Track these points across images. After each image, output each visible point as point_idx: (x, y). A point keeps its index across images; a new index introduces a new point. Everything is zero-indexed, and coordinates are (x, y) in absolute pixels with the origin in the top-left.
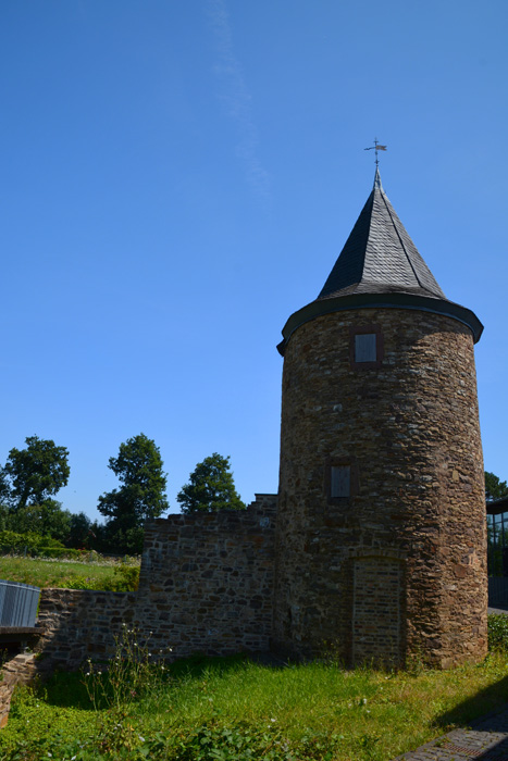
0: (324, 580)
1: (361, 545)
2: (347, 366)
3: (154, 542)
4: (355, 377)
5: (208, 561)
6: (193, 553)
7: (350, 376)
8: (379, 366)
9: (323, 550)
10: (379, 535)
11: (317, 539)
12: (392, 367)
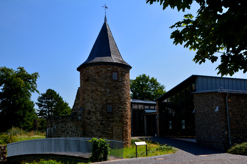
0: (106, 131)
1: (115, 123)
2: (111, 80)
3: (54, 125)
4: (113, 83)
5: (67, 129)
6: (64, 127)
7: (112, 83)
8: (118, 81)
9: (106, 124)
10: (119, 121)
11: (104, 122)
12: (121, 81)
